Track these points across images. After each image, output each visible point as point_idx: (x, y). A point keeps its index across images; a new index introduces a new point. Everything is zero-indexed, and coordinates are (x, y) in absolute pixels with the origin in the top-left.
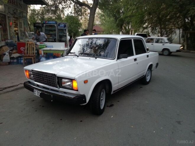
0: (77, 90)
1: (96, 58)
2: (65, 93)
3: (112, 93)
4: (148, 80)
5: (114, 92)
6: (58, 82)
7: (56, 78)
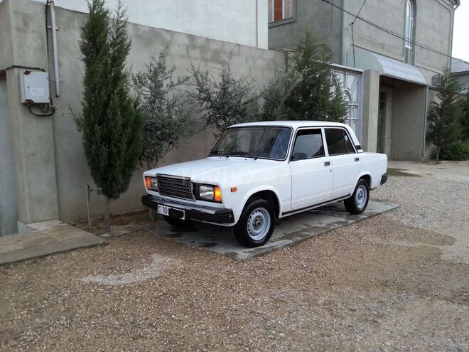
0: (221, 202)
1: (256, 159)
2: (204, 207)
3: (280, 216)
4: (360, 207)
5: (283, 214)
6: (194, 191)
7: (192, 185)
